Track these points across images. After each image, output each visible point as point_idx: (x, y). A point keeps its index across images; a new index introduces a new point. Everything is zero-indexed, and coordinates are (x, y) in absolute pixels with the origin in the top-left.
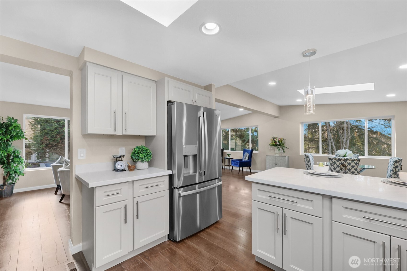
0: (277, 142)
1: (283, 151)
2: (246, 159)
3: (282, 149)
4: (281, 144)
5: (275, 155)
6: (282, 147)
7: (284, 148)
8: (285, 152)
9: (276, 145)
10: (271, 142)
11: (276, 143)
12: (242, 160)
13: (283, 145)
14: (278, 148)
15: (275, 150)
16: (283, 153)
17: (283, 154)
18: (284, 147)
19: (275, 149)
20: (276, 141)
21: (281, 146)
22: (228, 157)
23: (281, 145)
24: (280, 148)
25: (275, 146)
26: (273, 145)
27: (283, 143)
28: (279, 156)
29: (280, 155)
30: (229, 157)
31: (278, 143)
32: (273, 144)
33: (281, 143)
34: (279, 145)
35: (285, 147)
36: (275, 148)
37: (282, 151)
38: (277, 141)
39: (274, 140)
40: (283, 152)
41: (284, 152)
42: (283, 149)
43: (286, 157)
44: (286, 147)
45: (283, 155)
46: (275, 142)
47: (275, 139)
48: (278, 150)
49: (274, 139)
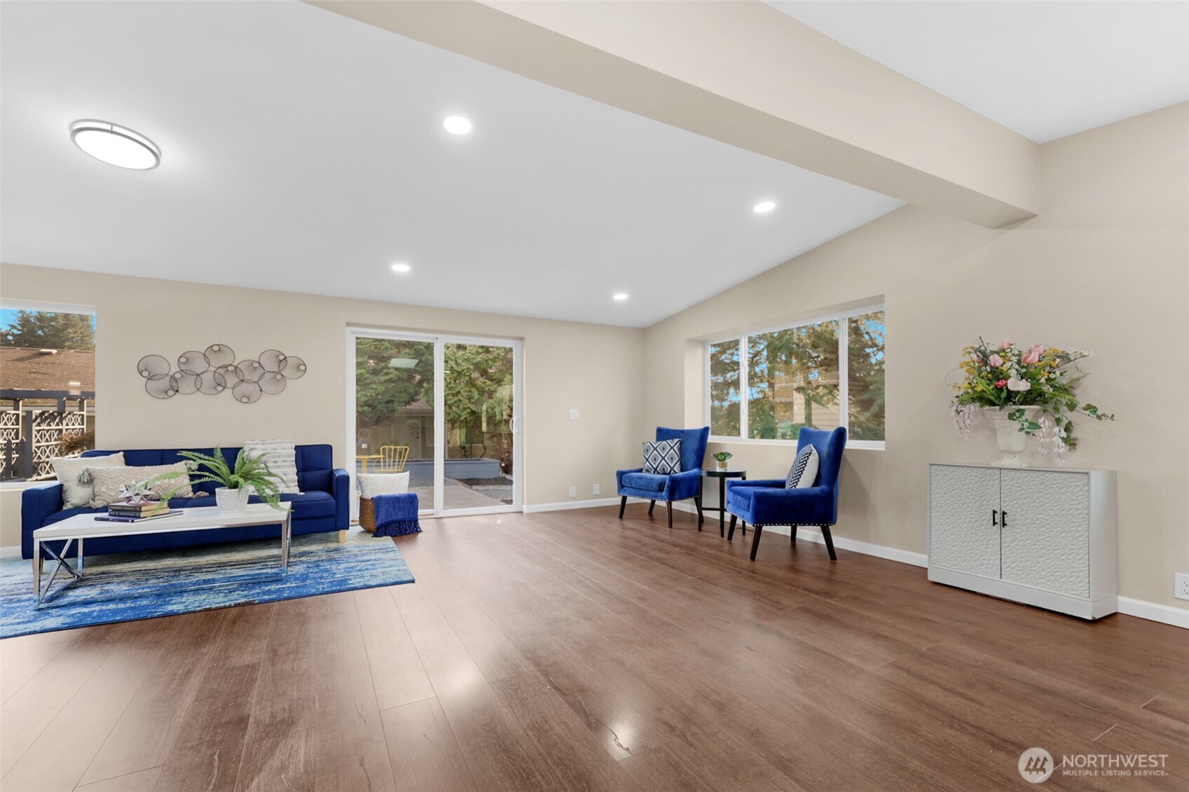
0: (1007, 378)
1: (1064, 434)
2: (806, 482)
3: (1058, 421)
4: (1047, 389)
5: (993, 465)
6: (1056, 409)
7: (1067, 416)
8: (1080, 445)
9: (1004, 395)
10: (962, 379)
11: (1001, 383)
12: (781, 484)
13: (1065, 399)
14: (1022, 412)
15: (994, 432)
16: (1063, 448)
17: (1060, 456)
18: (1072, 407)
19: (998, 423)
20: (1005, 368)
21: (1045, 402)
22: (718, 470)
23: (1041, 394)
24: (1037, 415)
25: (993, 404)
26: (982, 399)
27: (1064, 381)
28: (1024, 466)
29: (1039, 463)
30: (724, 465)
31: (1018, 385)
32: (979, 389)
33: (1048, 380)
34: (1032, 397)
35: (1082, 404)
36: (998, 416)
37: (1051, 435)
38: (1013, 372)
39: (986, 364)
40: (1065, 440)
41: (1070, 442)
42: (1065, 422)
43: (1093, 474)
44: (1091, 408)
45: (1061, 464)
46: (997, 375)
47: (996, 360)
48: (1016, 425)
49: (984, 358)
